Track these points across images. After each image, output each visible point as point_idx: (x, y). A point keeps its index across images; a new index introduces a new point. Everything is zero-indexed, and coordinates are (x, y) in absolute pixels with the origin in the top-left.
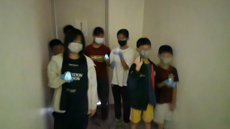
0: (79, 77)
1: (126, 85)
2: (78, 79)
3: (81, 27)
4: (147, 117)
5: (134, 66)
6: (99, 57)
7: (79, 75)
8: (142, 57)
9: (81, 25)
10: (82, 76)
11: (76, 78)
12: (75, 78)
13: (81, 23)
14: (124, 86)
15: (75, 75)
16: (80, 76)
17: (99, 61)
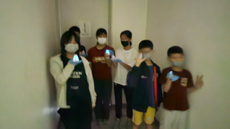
2: (78, 77)
3: (85, 28)
4: (148, 119)
9: (85, 26)
11: (76, 76)
13: (85, 24)
15: (75, 74)
16: (79, 74)
17: (103, 62)
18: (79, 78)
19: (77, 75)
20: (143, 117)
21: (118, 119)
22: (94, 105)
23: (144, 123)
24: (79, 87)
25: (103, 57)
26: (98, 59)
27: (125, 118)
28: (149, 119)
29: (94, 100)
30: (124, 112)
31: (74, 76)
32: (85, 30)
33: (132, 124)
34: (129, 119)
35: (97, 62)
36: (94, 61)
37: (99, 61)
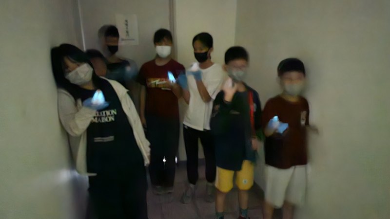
0: (112, 116)
1: (208, 128)
2: (112, 119)
3: (127, 28)
4: (243, 181)
5: (221, 95)
6: (163, 80)
7: (110, 113)
8: (235, 81)
9: (127, 25)
10: (115, 113)
12: (107, 118)
13: (126, 21)
14: (205, 131)
15: (104, 115)
17: (163, 87)
18: (112, 121)
19: (109, 116)
20: (235, 178)
21: (192, 186)
22: (147, 162)
23: (235, 189)
24: (115, 137)
25: (164, 79)
26: (156, 82)
27: (203, 183)
28: (245, 182)
29: (147, 152)
30: (202, 172)
31: (103, 119)
32: (127, 32)
33: (216, 191)
34: (210, 184)
35: (153, 86)
36: (149, 84)
37: (158, 85)
